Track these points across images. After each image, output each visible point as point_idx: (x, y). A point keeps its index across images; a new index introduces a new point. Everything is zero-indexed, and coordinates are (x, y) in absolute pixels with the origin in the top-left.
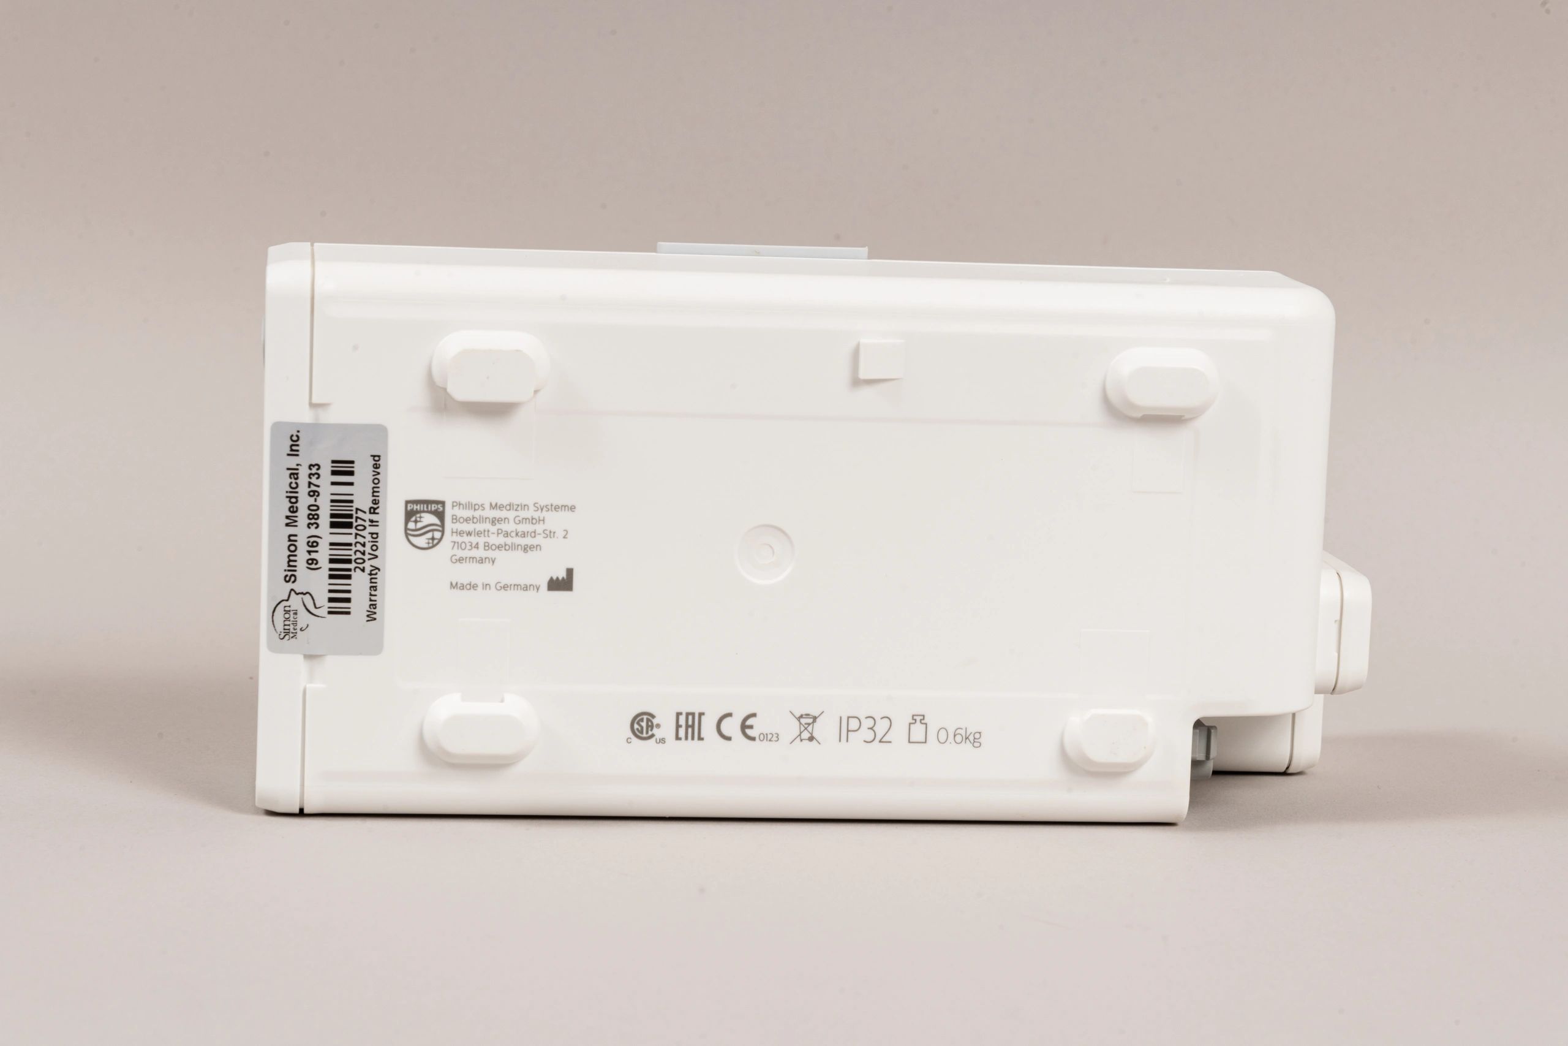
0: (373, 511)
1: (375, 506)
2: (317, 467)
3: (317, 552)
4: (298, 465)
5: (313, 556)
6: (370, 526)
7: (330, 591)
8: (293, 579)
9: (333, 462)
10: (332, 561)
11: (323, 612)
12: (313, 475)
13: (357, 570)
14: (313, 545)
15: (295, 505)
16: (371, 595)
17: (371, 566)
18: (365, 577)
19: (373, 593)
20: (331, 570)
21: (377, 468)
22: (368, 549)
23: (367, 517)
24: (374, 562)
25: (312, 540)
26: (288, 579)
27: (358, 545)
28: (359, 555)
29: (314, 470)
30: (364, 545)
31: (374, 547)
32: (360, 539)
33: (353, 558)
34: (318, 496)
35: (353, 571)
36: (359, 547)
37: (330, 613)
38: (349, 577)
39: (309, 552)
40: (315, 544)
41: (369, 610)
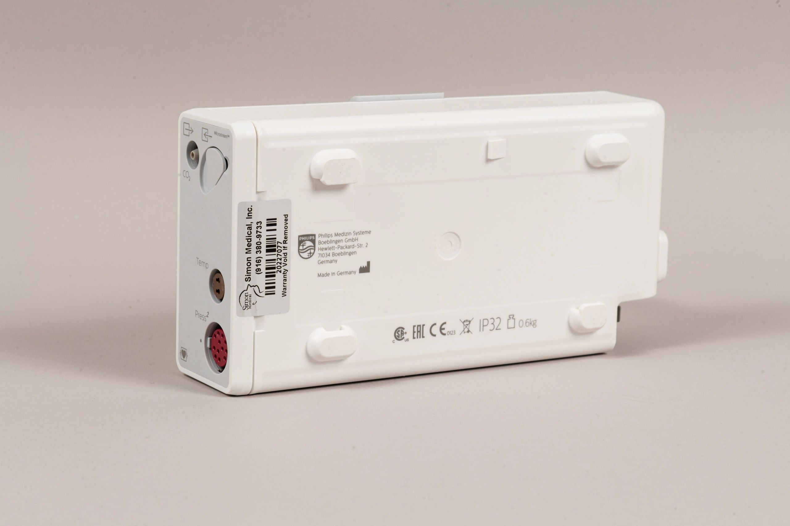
0: (285, 242)
1: (286, 240)
2: (260, 223)
3: (260, 265)
4: (251, 223)
5: (259, 267)
6: (283, 249)
7: (266, 284)
8: (249, 279)
9: (267, 220)
10: (267, 269)
11: (263, 294)
12: (259, 227)
13: (278, 272)
14: (258, 261)
15: (250, 243)
16: (284, 284)
17: (284, 269)
18: (281, 275)
19: (285, 282)
20: (266, 273)
21: (286, 221)
22: (282, 261)
23: (282, 245)
24: (285, 267)
25: (258, 259)
26: (247, 280)
27: (278, 259)
28: (279, 264)
29: (259, 225)
30: (281, 259)
31: (286, 260)
32: (279, 257)
33: (276, 266)
34: (261, 237)
35: (276, 272)
36: (279, 261)
37: (266, 294)
38: (274, 276)
39: (257, 265)
40: (259, 261)
41: (283, 291)
